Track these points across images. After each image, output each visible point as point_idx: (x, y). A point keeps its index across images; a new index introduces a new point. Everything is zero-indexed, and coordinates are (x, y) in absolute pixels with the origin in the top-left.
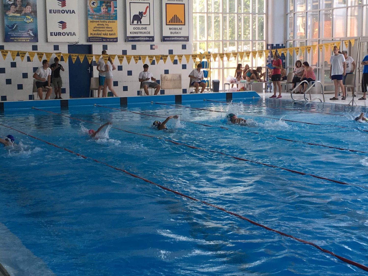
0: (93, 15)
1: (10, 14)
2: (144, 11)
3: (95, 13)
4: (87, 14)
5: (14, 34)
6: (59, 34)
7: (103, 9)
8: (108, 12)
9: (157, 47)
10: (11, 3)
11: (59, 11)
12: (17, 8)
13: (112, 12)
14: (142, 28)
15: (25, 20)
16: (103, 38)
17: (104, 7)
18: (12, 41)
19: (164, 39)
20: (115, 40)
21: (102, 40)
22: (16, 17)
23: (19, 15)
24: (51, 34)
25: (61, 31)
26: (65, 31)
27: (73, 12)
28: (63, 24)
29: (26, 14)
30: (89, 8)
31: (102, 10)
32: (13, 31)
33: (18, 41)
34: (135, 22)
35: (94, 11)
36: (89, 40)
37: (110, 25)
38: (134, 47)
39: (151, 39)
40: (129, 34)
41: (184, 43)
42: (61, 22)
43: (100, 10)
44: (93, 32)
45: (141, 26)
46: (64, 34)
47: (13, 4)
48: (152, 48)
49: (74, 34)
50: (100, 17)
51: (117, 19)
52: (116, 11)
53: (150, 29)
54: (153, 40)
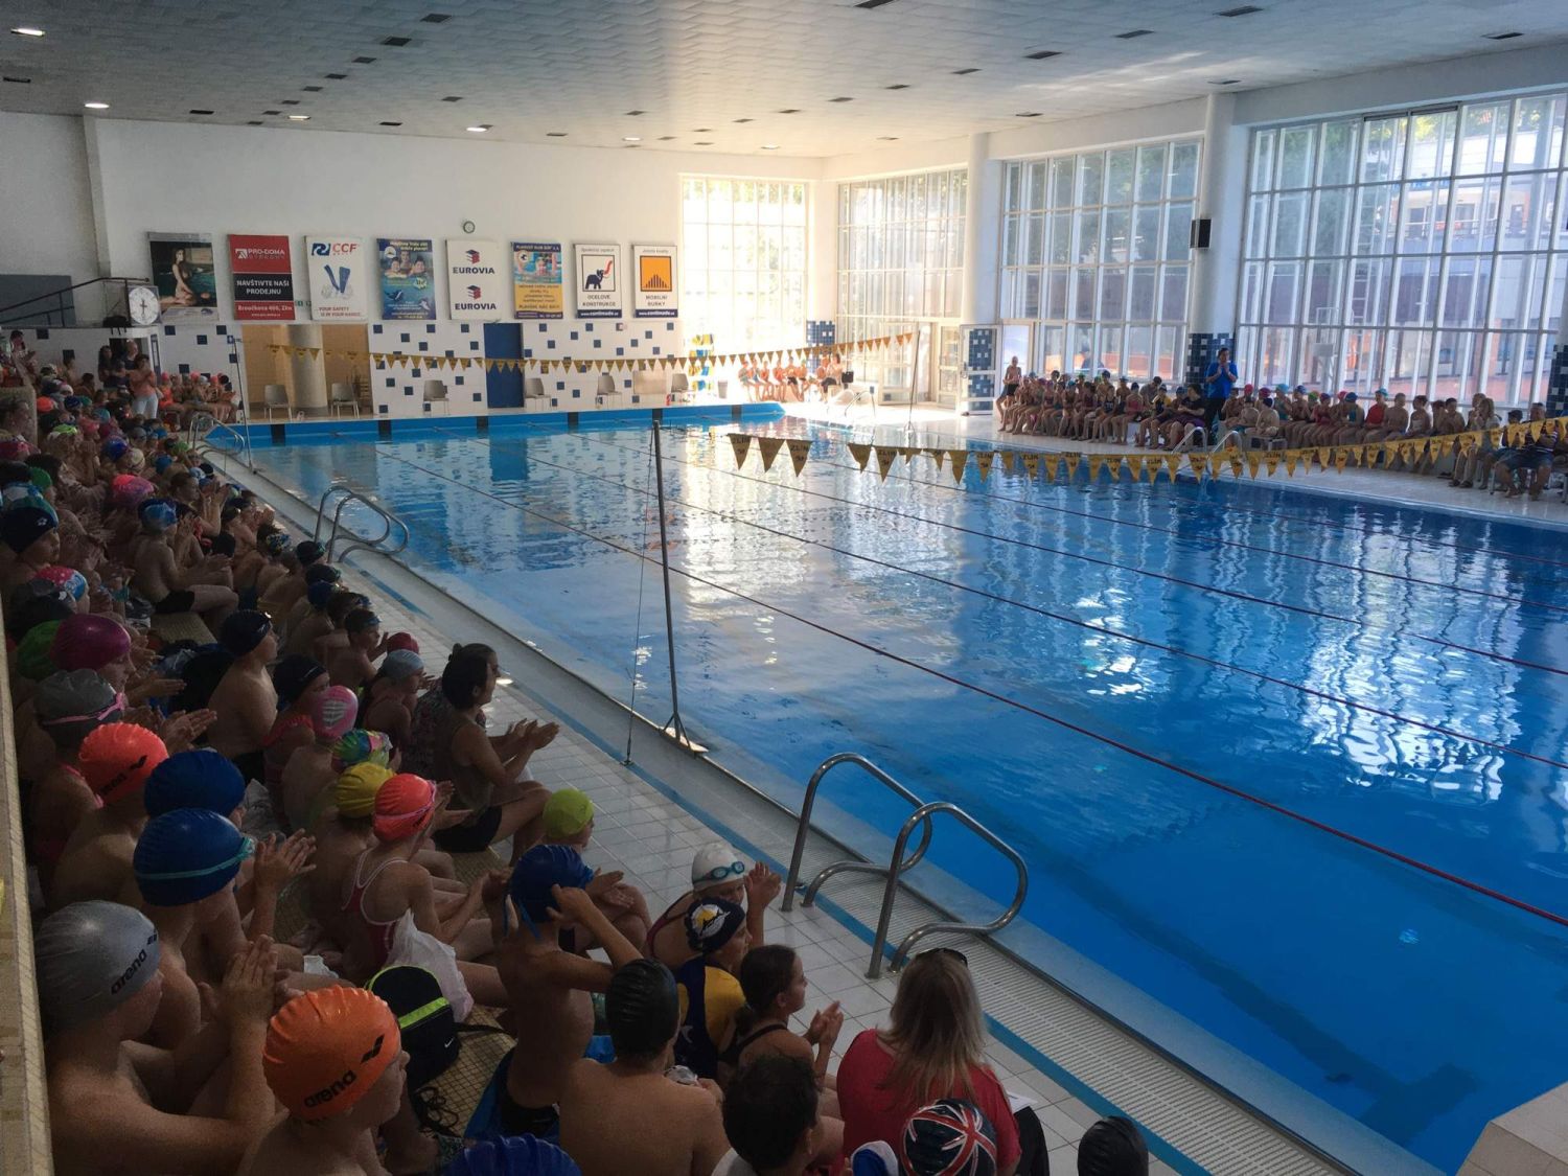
0: (522, 275)
1: (391, 274)
2: (605, 269)
3: (526, 273)
4: (513, 274)
5: (395, 306)
6: (470, 306)
7: (539, 265)
8: (546, 271)
9: (626, 327)
10: (391, 257)
11: (468, 270)
12: (402, 265)
13: (553, 272)
14: (603, 297)
15: (415, 284)
16: (539, 313)
17: (541, 262)
18: (396, 318)
19: (638, 314)
20: (559, 316)
21: (539, 315)
22: (401, 279)
23: (404, 276)
24: (457, 307)
25: (474, 302)
26: (479, 301)
27: (492, 270)
28: (476, 291)
29: (415, 275)
30: (517, 264)
31: (538, 268)
32: (396, 302)
33: (403, 318)
34: (591, 286)
35: (525, 269)
36: (517, 315)
37: (551, 291)
38: (589, 327)
39: (619, 314)
40: (581, 307)
41: (670, 320)
42: (472, 288)
43: (535, 267)
44: (524, 304)
45: (600, 294)
46: (477, 306)
47: (396, 259)
48: (618, 328)
49: (493, 306)
50: (536, 279)
51: (561, 282)
52: (560, 268)
53: (614, 297)
54: (620, 316)
